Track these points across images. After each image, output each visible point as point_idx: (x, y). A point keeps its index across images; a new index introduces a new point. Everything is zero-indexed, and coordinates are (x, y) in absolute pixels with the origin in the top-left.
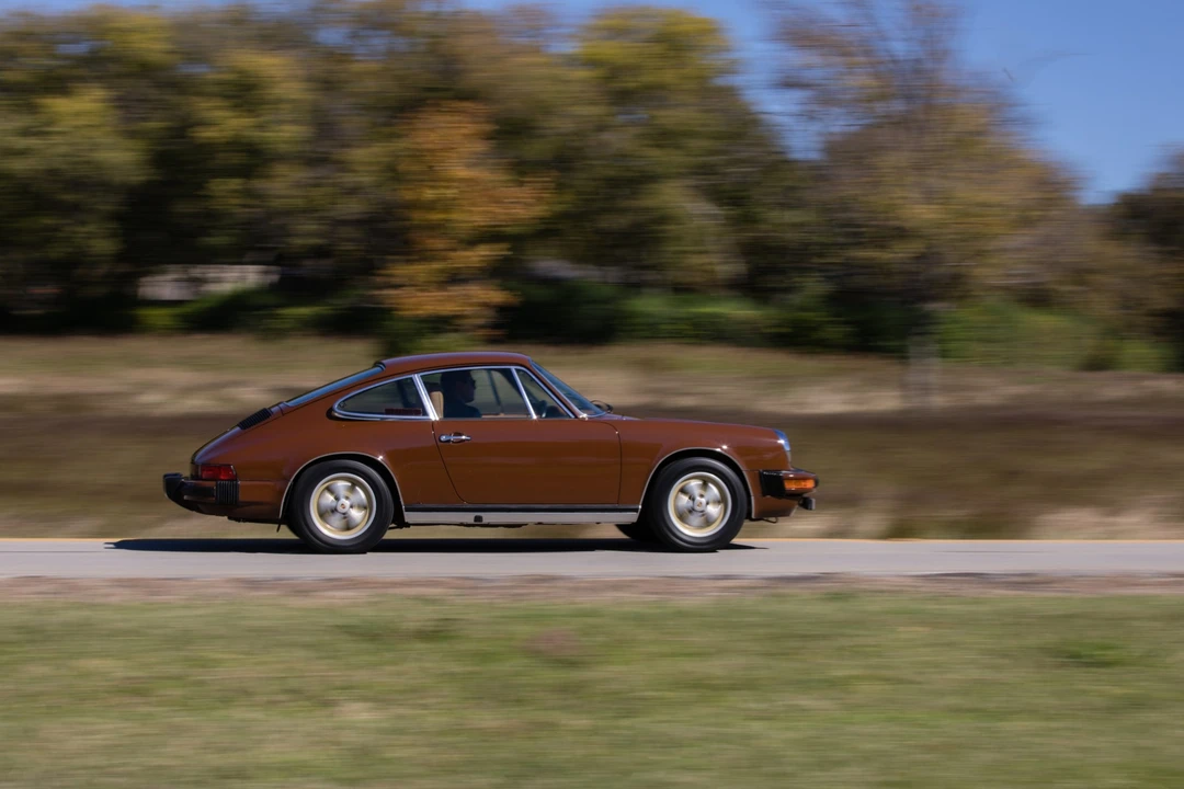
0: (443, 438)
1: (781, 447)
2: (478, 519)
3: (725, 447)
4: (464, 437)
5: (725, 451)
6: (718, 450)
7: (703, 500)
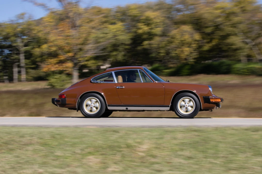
0: (117, 87)
1: (210, 90)
2: (127, 108)
3: (195, 91)
4: (124, 87)
5: (195, 92)
6: (194, 92)
7: (188, 105)
